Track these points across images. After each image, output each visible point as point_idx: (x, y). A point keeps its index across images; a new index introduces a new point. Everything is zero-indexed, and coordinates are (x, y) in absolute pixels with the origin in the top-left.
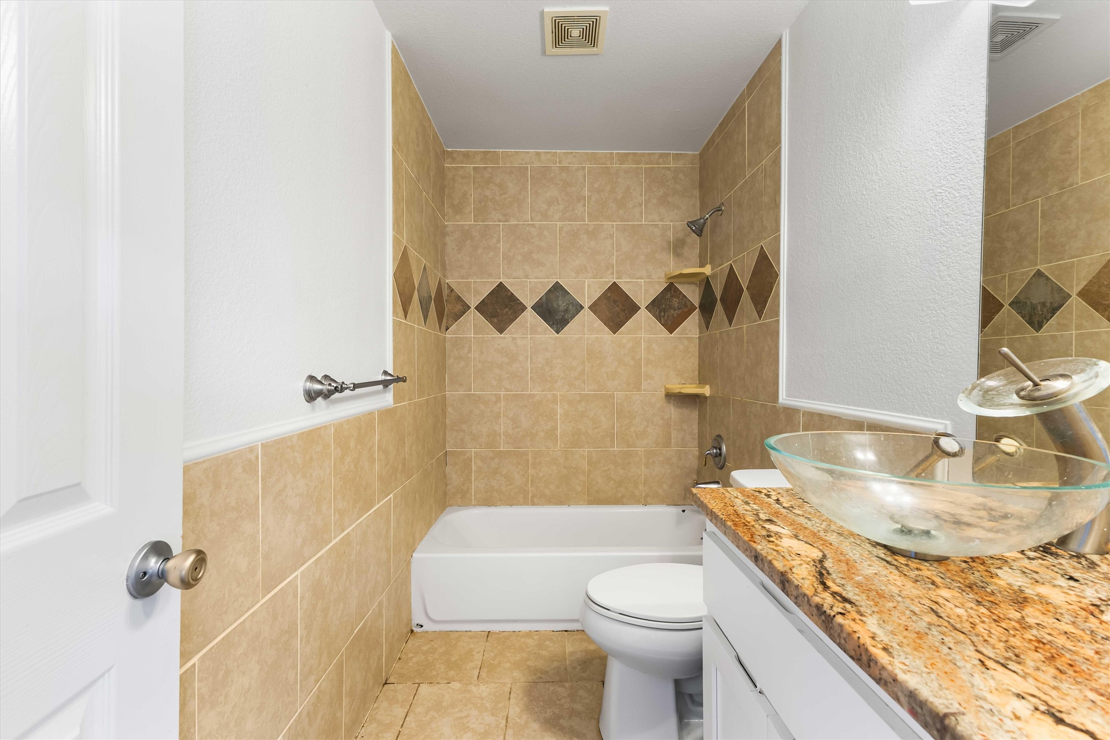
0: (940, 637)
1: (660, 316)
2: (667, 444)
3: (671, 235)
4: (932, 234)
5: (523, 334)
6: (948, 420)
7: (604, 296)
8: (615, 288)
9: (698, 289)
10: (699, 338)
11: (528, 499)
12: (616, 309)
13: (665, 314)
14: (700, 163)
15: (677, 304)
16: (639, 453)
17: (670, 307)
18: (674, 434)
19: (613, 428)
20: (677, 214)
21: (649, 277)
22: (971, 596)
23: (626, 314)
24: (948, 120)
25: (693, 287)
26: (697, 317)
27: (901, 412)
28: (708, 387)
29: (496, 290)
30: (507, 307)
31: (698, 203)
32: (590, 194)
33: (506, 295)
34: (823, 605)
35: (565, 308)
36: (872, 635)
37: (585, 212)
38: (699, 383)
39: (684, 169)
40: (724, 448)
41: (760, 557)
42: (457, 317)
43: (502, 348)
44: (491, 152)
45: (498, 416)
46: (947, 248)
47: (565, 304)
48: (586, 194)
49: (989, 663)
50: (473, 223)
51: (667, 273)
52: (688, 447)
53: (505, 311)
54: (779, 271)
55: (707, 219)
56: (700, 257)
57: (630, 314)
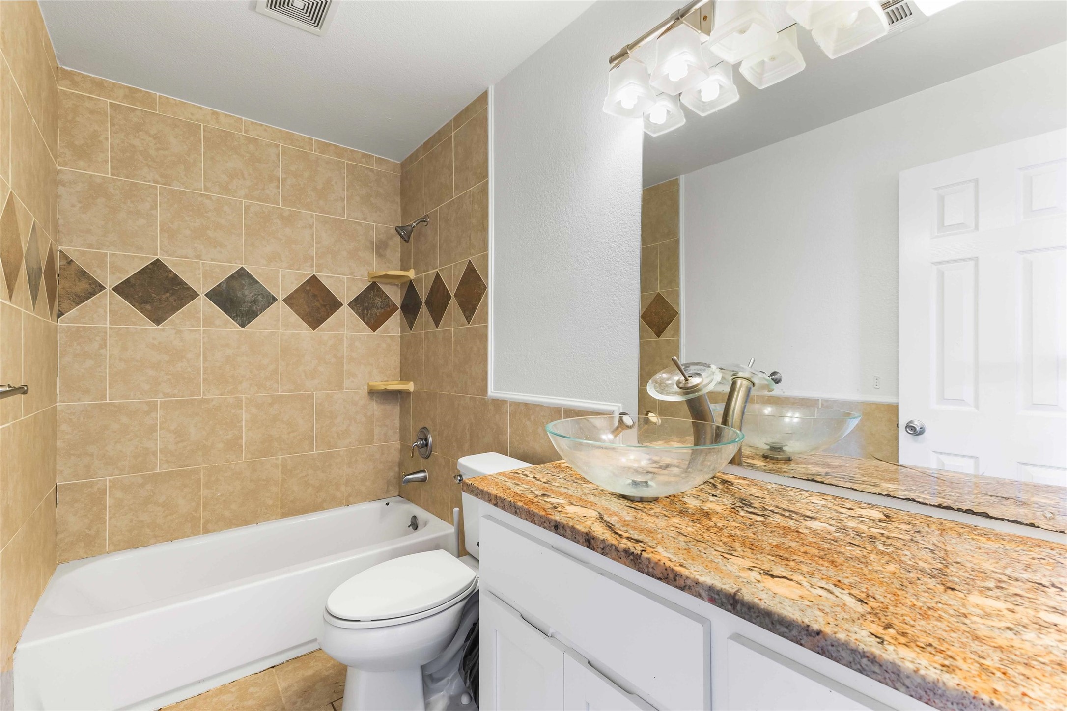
0: (696, 548)
1: (363, 314)
2: (370, 441)
3: (374, 235)
4: (608, 273)
5: (193, 326)
6: (620, 403)
7: (302, 289)
8: (314, 281)
9: (399, 291)
10: (401, 337)
11: (200, 527)
12: (316, 304)
13: (368, 311)
14: (402, 173)
15: (379, 303)
16: (342, 453)
17: (373, 306)
18: (377, 431)
19: (312, 431)
20: (380, 216)
21: (352, 274)
22: (687, 518)
23: (327, 310)
24: (618, 198)
25: (395, 288)
26: (399, 317)
27: (588, 399)
28: (412, 383)
29: (150, 269)
30: (167, 292)
31: (400, 210)
32: (285, 176)
33: (167, 277)
34: (629, 548)
35: (253, 298)
36: (669, 559)
37: (279, 194)
38: (401, 380)
39: (387, 174)
40: (430, 439)
41: (561, 525)
42: (80, 299)
43: (160, 343)
44: (141, 91)
45: (152, 429)
46: (618, 284)
47: (252, 294)
48: (280, 175)
49: (725, 555)
50: (109, 176)
51: (370, 272)
52: (390, 441)
53: (164, 296)
54: (487, 284)
55: (414, 227)
56: (402, 260)
57: (331, 310)
